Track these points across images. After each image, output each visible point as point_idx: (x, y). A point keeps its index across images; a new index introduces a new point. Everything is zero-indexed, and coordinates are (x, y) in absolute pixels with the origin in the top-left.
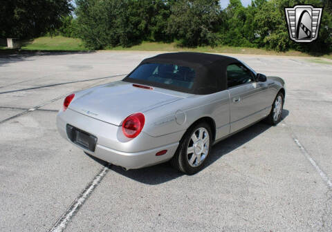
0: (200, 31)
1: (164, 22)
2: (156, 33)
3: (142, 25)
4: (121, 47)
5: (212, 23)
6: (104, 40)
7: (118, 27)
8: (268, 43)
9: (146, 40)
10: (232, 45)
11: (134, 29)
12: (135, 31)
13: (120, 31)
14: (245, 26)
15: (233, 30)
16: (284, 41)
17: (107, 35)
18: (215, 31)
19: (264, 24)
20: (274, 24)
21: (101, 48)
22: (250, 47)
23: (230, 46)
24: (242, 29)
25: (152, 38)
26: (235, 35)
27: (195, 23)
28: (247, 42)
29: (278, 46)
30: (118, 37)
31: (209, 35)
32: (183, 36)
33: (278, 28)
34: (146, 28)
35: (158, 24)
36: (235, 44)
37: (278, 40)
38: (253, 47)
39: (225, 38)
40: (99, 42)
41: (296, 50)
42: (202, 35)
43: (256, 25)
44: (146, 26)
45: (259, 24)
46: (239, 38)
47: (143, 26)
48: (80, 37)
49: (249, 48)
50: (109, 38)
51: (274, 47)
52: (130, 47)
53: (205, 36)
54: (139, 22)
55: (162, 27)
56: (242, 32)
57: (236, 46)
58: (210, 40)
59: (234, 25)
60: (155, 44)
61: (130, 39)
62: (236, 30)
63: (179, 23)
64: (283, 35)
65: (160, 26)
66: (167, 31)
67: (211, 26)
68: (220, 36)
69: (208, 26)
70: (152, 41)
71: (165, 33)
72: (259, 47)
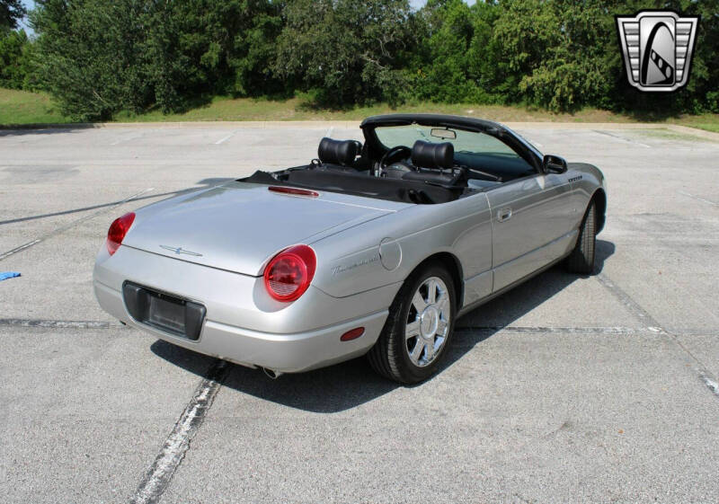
0: (359, 66)
1: (267, 47)
2: (247, 74)
3: (213, 54)
4: (159, 114)
5: (390, 46)
6: (114, 95)
7: (149, 62)
8: (530, 91)
9: (222, 93)
10: (442, 99)
11: (190, 64)
12: (193, 69)
13: (156, 71)
14: (471, 51)
15: (442, 62)
16: (570, 85)
17: (122, 81)
18: (397, 64)
19: (519, 44)
20: (543, 44)
21: (106, 116)
22: (486, 102)
23: (435, 102)
24: (464, 60)
25: (240, 88)
26: (446, 73)
27: (348, 45)
28: (479, 91)
29: (554, 99)
30: (151, 87)
31: (384, 75)
32: (317, 82)
33: (552, 54)
34: (222, 62)
35: (253, 51)
36: (447, 97)
37: (554, 83)
38: (494, 102)
39: (423, 83)
40: (101, 101)
41: (599, 107)
42: (365, 77)
43: (498, 48)
44: (222, 56)
45: (507, 46)
46: (458, 81)
47: (215, 56)
48: (48, 89)
49: (484, 107)
50: (127, 89)
51: (545, 101)
52: (182, 111)
53: (373, 78)
54: (203, 48)
55: (263, 60)
56: (464, 68)
57: (450, 102)
58: (386, 88)
59: (444, 48)
60: (246, 103)
61: (180, 90)
62: (450, 62)
63: (306, 46)
64: (565, 72)
65: (257, 57)
66: (277, 68)
67: (387, 54)
68: (411, 78)
69: (378, 52)
70: (237, 95)
71: (271, 73)
72: (508, 102)
